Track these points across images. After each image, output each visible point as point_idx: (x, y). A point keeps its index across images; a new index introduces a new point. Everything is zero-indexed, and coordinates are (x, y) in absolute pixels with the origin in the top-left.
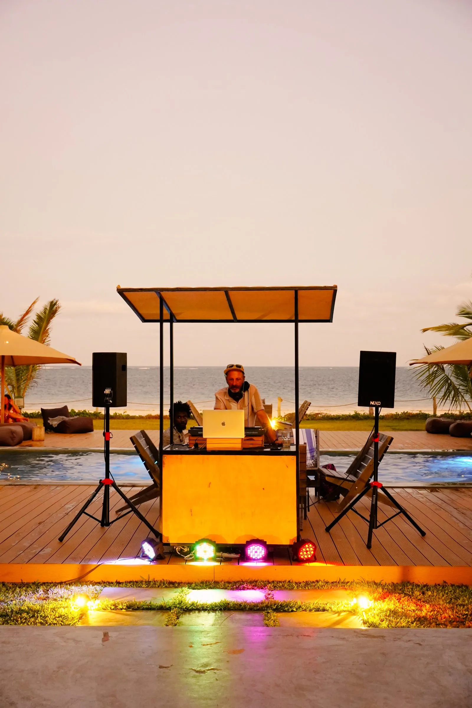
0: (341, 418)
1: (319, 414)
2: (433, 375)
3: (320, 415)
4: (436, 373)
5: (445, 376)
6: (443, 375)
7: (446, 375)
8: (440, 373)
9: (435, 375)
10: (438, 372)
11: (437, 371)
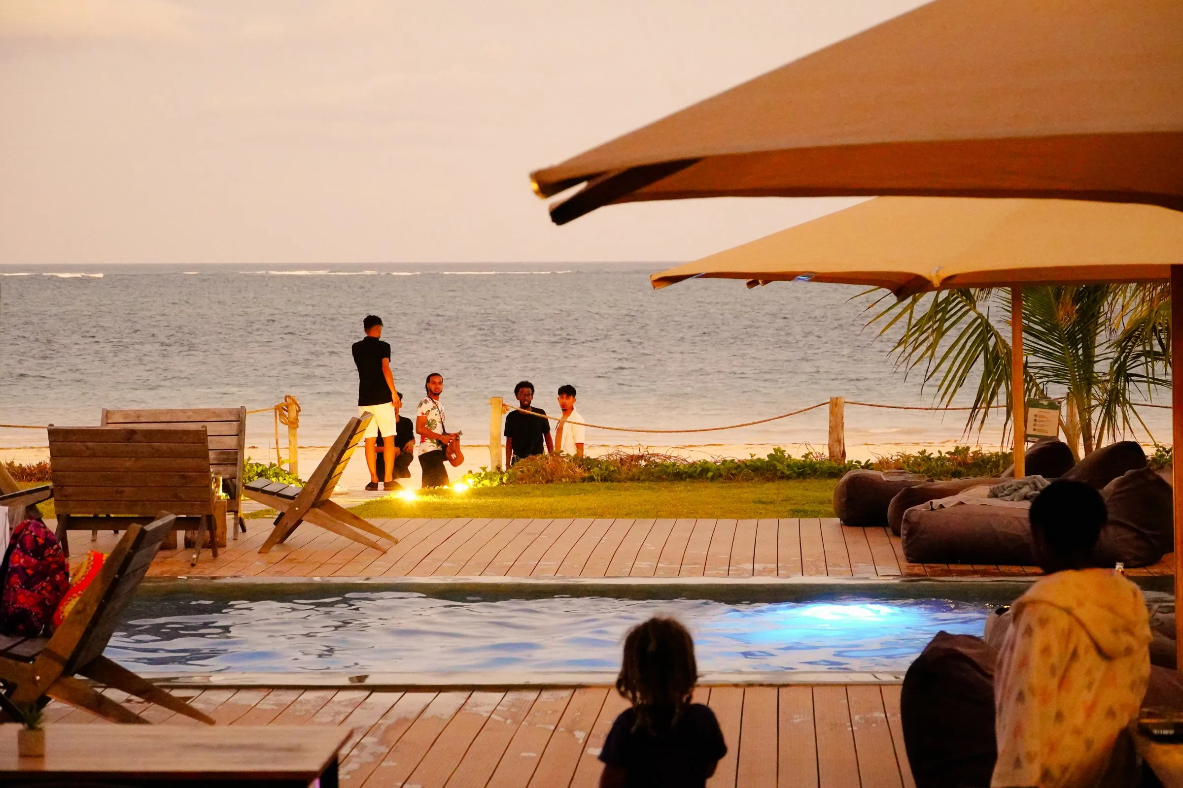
0: (710, 474)
1: (641, 457)
2: (938, 317)
3: (643, 463)
4: (945, 308)
5: (979, 321)
6: (972, 315)
7: (980, 316)
8: (962, 308)
9: (943, 316)
10: (954, 304)
11: (947, 301)
